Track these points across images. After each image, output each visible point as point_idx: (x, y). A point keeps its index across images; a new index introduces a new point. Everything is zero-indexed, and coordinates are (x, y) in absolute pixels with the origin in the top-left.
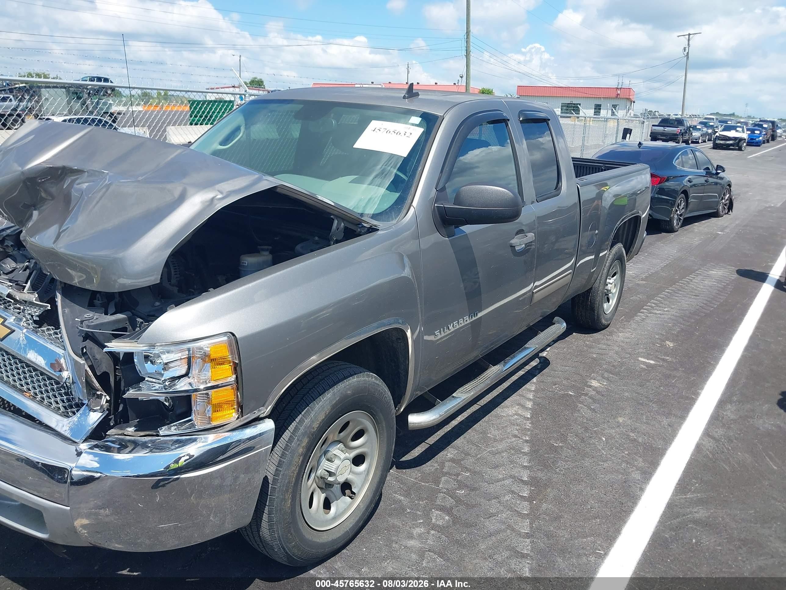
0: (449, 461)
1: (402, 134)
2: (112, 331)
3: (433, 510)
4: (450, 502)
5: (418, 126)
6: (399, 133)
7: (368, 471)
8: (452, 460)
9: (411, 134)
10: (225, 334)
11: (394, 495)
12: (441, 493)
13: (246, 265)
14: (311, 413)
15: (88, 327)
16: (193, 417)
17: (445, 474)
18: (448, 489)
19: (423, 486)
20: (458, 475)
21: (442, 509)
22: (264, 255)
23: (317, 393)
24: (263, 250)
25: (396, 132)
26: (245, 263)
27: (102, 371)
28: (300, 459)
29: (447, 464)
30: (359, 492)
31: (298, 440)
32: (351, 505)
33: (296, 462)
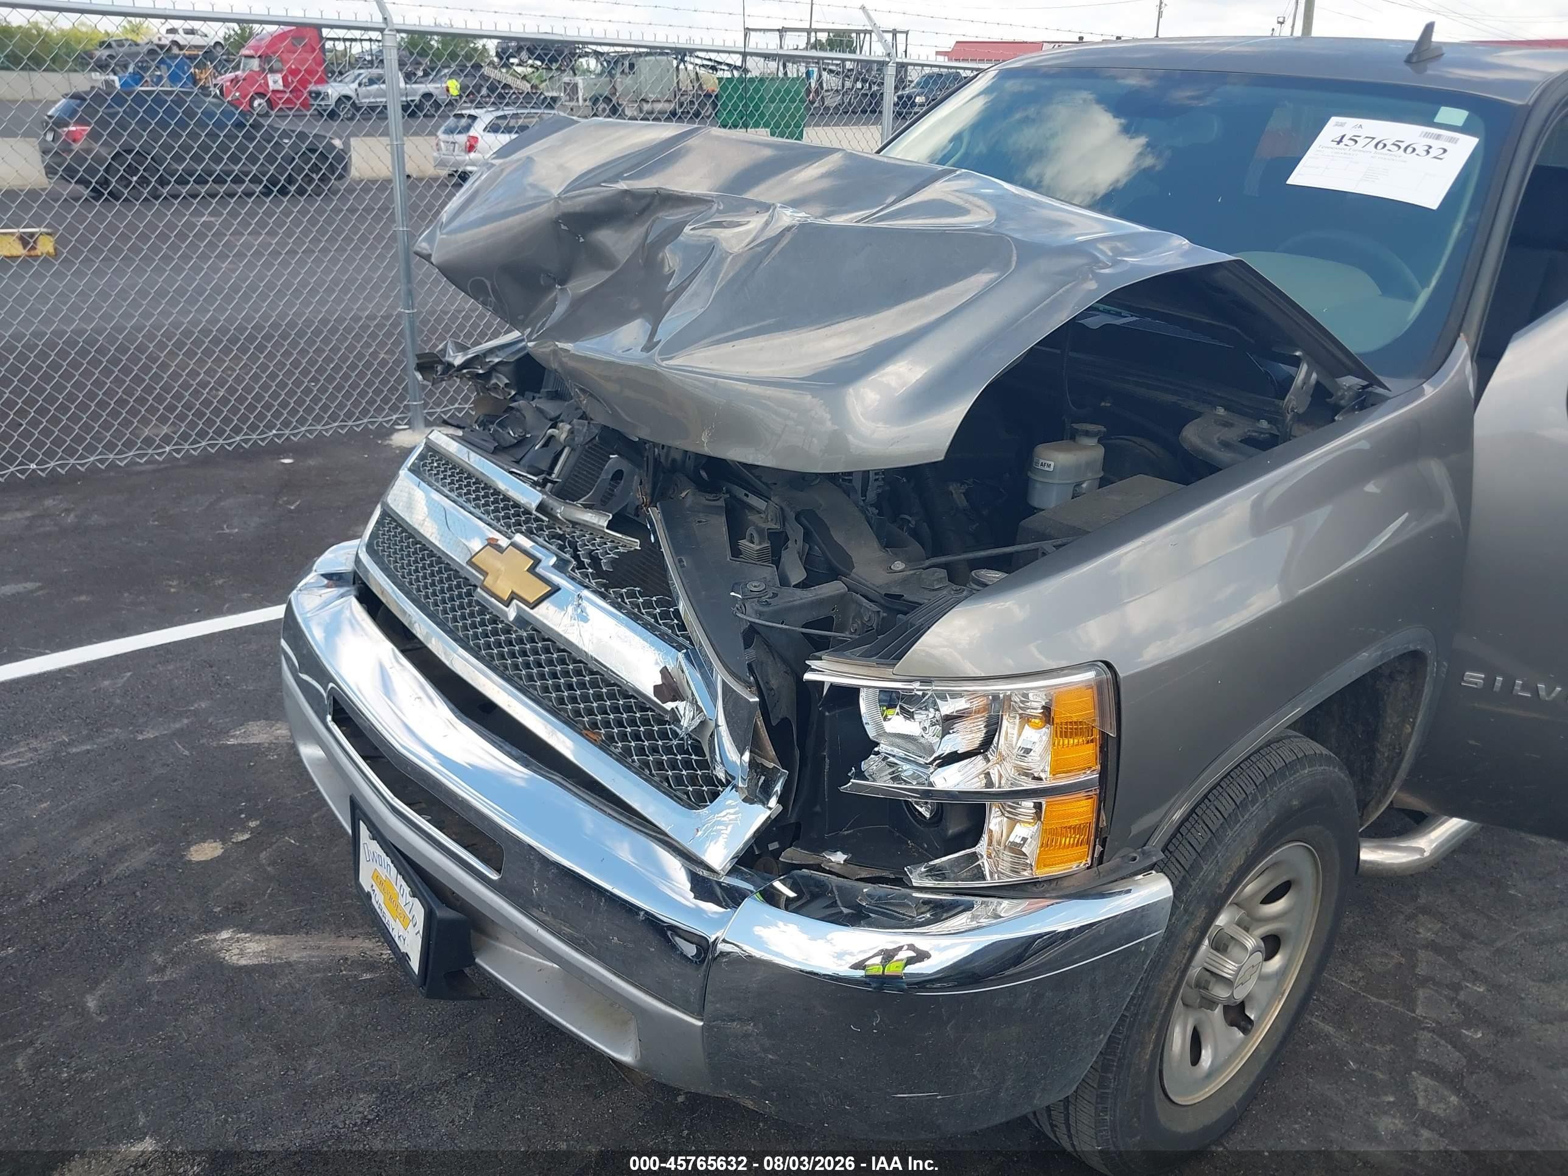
0: (1425, 947)
1: (1421, 150)
2: (805, 626)
3: (1414, 1073)
4: (1451, 1059)
5: (1465, 129)
6: (1410, 150)
7: (1283, 972)
8: (1433, 946)
9: (1445, 151)
10: (1091, 665)
11: (1309, 1018)
12: (1423, 1029)
13: (1051, 469)
14: (1216, 849)
15: (760, 614)
16: (982, 848)
17: (1424, 982)
18: (1438, 1023)
19: (1376, 1005)
20: (1456, 987)
21: (1435, 1072)
22: (1086, 447)
23: (1230, 801)
24: (1087, 434)
25: (1403, 146)
26: (1049, 466)
27: (780, 717)
28: (1185, 954)
29: (1422, 954)
30: (1262, 1017)
31: (1186, 910)
32: (1243, 1044)
33: (1176, 962)
